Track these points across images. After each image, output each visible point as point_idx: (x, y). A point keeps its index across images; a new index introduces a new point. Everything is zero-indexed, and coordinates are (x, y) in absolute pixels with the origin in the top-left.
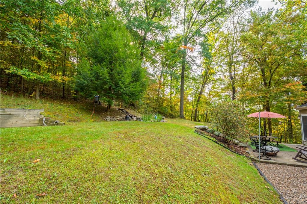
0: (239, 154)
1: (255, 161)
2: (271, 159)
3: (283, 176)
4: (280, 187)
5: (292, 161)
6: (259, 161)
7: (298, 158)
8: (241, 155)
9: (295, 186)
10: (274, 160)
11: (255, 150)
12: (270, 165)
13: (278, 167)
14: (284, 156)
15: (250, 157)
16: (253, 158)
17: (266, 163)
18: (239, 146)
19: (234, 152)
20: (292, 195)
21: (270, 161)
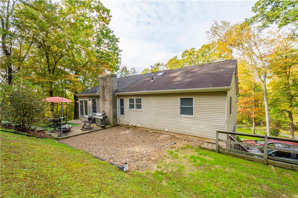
0: (45, 138)
1: (59, 139)
2: (68, 134)
3: (81, 142)
4: (84, 149)
5: (80, 132)
6: (61, 139)
7: (83, 129)
8: (46, 138)
9: (90, 145)
10: (71, 134)
11: (53, 131)
12: (70, 138)
13: (76, 138)
14: (74, 130)
15: (54, 137)
16: (57, 137)
17: (67, 138)
18: (36, 131)
19: (39, 138)
20: (92, 150)
21: (69, 136)
